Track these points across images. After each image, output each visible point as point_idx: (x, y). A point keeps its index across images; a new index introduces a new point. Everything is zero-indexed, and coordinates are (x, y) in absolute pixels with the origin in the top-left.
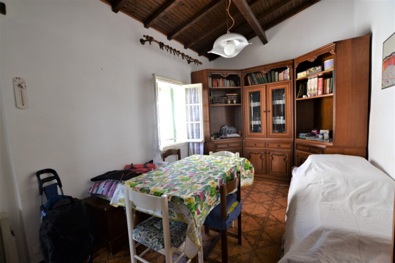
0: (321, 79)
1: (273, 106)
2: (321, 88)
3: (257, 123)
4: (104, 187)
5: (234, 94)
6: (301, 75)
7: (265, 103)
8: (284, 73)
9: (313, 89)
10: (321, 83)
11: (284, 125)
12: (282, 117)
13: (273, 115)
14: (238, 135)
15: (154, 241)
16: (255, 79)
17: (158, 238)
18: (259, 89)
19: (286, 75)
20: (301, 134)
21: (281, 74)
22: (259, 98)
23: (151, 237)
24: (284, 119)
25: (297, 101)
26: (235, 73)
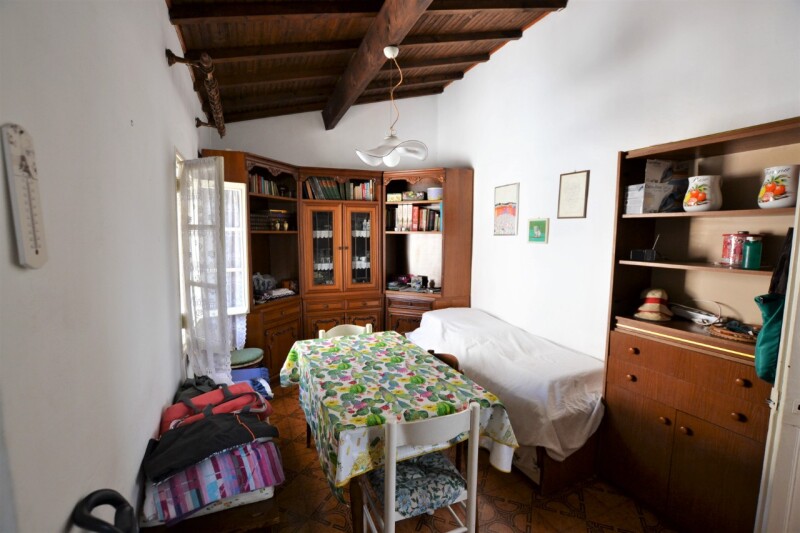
0: (416, 208)
1: (353, 239)
2: (416, 219)
3: (325, 266)
4: (219, 477)
5: (283, 211)
6: (393, 198)
7: (340, 233)
8: (363, 188)
9: (405, 219)
10: (416, 214)
11: (369, 269)
12: (363, 259)
13: (353, 255)
14: (290, 292)
15: (446, 490)
16: (320, 189)
17: (447, 483)
18: (332, 208)
19: (366, 191)
20: (392, 284)
21: (358, 189)
22: (331, 224)
23: (436, 490)
24: (368, 260)
25: (387, 235)
26: (288, 171)
